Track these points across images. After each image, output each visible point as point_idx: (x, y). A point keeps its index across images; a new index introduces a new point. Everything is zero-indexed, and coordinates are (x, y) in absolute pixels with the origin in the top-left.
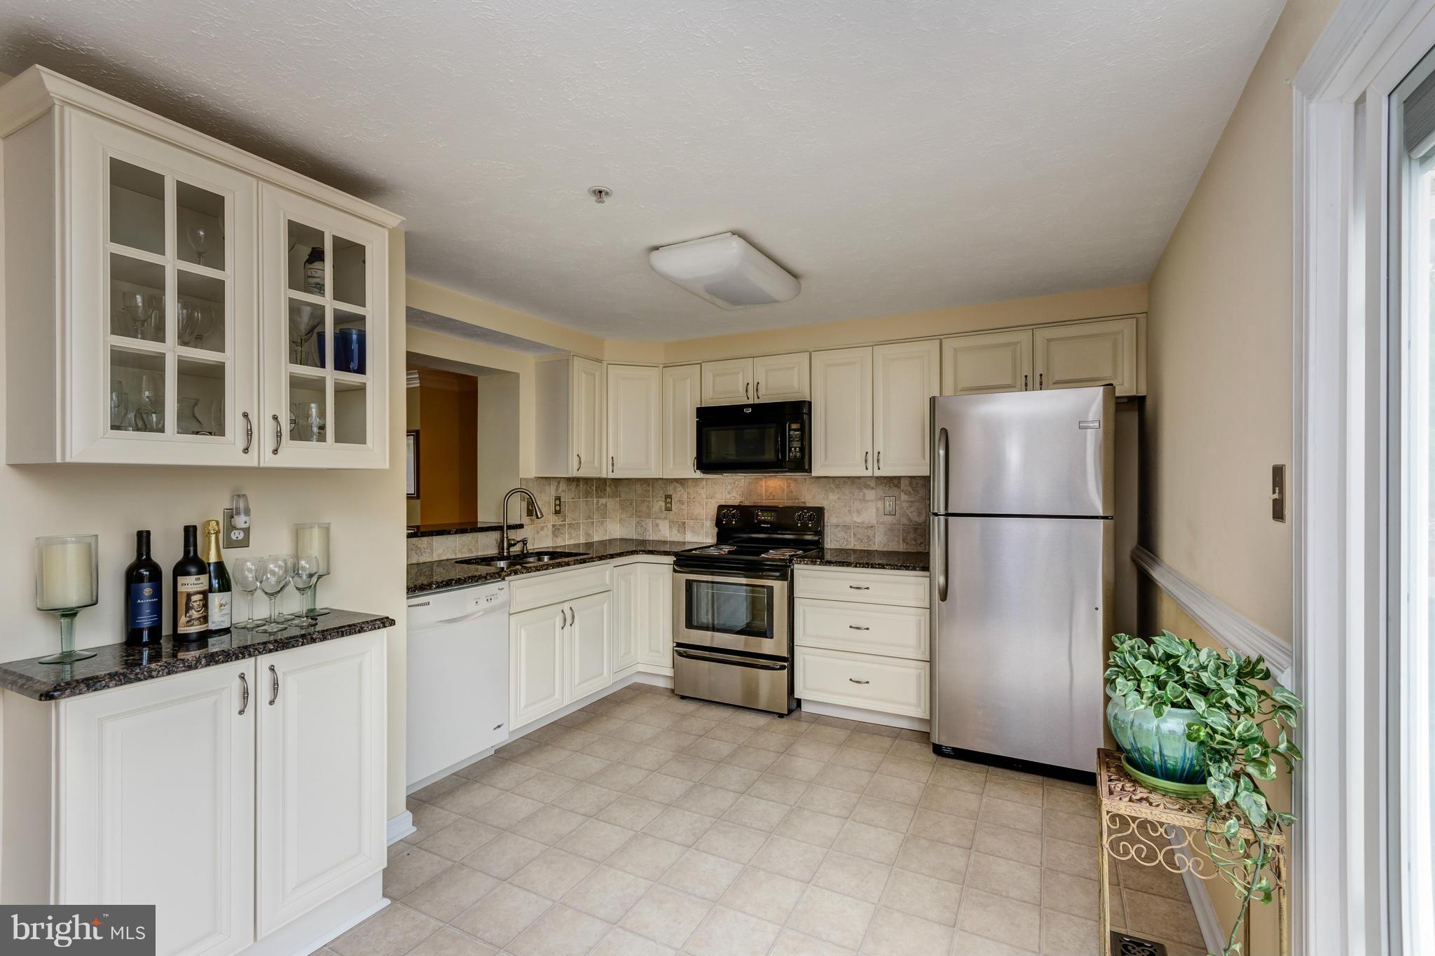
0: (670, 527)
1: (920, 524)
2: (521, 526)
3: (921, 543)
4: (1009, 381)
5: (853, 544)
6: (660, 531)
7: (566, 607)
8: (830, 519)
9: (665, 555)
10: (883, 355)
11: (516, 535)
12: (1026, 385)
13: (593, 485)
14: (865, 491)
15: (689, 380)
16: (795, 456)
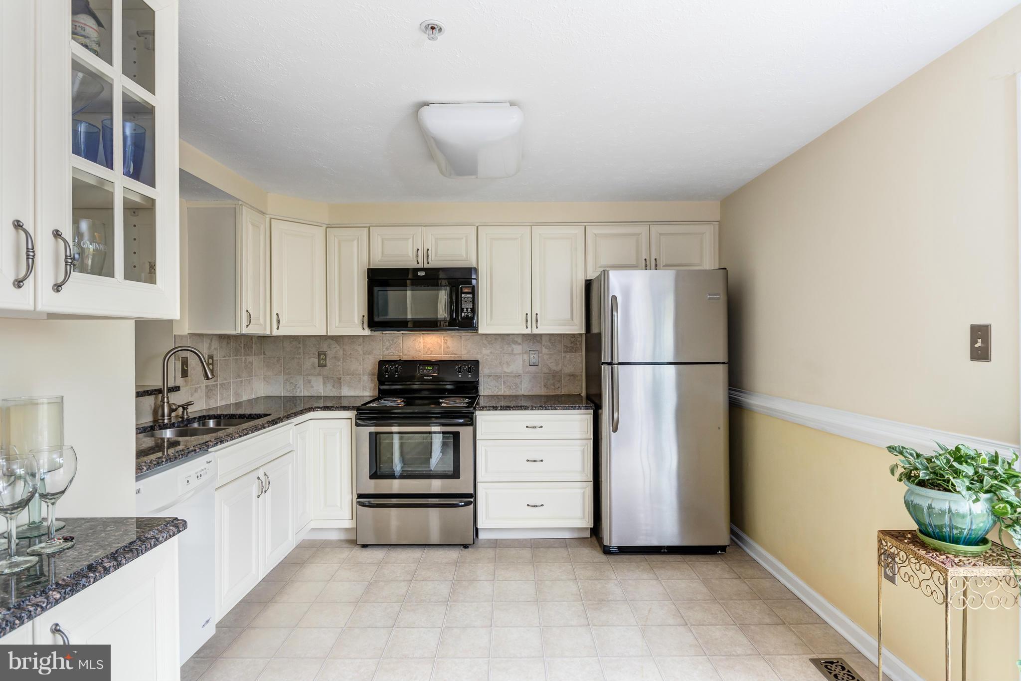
0: (324, 383)
1: (557, 372)
2: (177, 389)
3: (559, 387)
4: (634, 262)
5: (503, 390)
6: (312, 387)
7: (260, 473)
8: (484, 370)
9: (344, 410)
10: (540, 234)
11: (176, 399)
12: (646, 266)
13: (241, 342)
14: (514, 346)
15: (356, 241)
16: (467, 316)
